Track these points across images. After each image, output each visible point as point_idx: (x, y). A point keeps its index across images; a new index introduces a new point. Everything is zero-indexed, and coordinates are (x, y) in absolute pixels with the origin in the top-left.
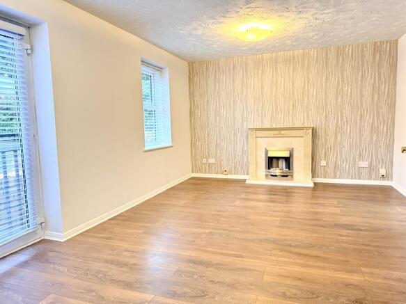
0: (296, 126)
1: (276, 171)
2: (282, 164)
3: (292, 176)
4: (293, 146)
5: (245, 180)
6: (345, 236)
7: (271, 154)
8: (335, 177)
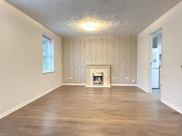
0: (104, 64)
1: (97, 82)
2: (99, 79)
3: (103, 83)
4: (103, 72)
5: (85, 86)
6: (128, 105)
7: (95, 75)
8: (118, 83)
